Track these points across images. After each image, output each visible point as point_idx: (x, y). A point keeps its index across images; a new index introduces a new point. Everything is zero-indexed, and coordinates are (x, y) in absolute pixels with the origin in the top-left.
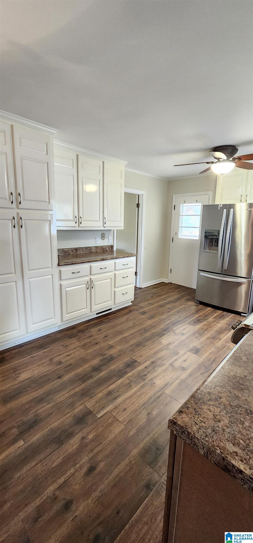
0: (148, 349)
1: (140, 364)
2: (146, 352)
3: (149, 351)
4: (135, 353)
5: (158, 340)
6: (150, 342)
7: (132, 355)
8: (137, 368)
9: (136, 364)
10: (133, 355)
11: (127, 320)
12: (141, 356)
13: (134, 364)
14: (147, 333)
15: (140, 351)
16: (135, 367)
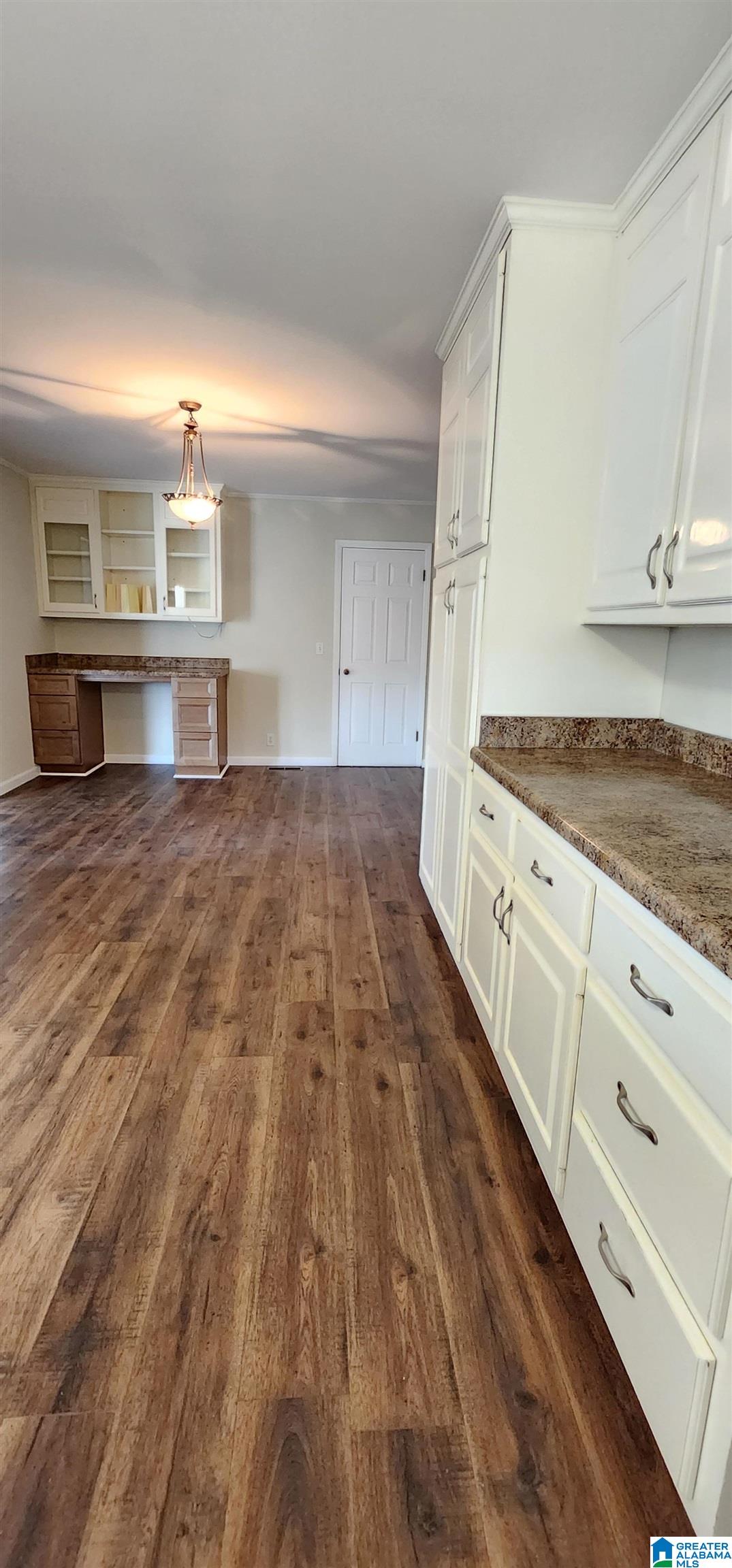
0: (105, 1119)
1: (94, 1051)
2: (103, 1104)
3: (92, 1117)
4: (139, 1075)
5: (87, 1206)
6: (120, 1161)
7: (144, 1063)
8: (92, 1040)
9: (107, 1047)
10: (141, 1069)
11: (397, 1251)
12: (110, 1078)
13: (113, 1044)
14: (180, 1223)
15: (131, 1096)
16: (102, 1038)
